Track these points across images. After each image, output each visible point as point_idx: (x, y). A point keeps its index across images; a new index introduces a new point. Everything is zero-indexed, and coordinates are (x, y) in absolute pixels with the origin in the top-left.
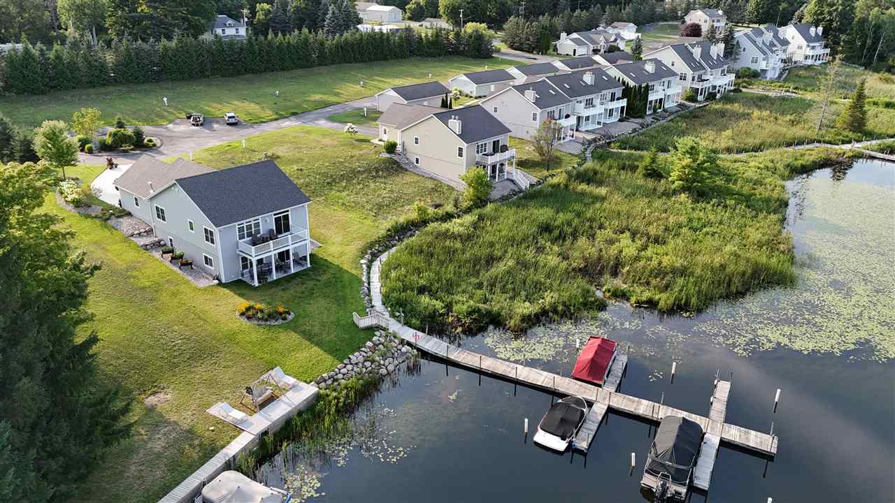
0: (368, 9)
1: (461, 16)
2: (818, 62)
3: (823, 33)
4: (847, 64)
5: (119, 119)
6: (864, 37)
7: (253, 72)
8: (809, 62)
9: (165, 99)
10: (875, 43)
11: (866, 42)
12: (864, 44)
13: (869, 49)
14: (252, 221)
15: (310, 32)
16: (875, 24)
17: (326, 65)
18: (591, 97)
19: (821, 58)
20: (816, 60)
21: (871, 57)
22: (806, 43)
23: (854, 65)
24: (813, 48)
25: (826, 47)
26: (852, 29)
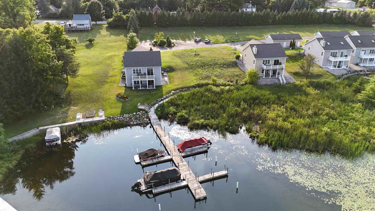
0: (338, 2)
1: (373, 5)
5: (168, 36)
7: (240, 26)
9: (194, 32)
14: (138, 68)
15: (271, 11)
17: (274, 25)
18: (372, 49)
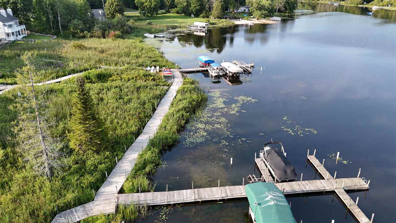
2: (19, 38)
3: (14, 14)
4: (43, 35)
6: (46, 13)
8: (12, 38)
10: (56, 17)
11: (49, 17)
12: (48, 19)
13: (53, 22)
16: (50, 3)
19: (21, 33)
20: (17, 36)
21: (57, 28)
22: (2, 23)
23: (48, 35)
24: (10, 26)
25: (21, 23)
26: (34, 8)
